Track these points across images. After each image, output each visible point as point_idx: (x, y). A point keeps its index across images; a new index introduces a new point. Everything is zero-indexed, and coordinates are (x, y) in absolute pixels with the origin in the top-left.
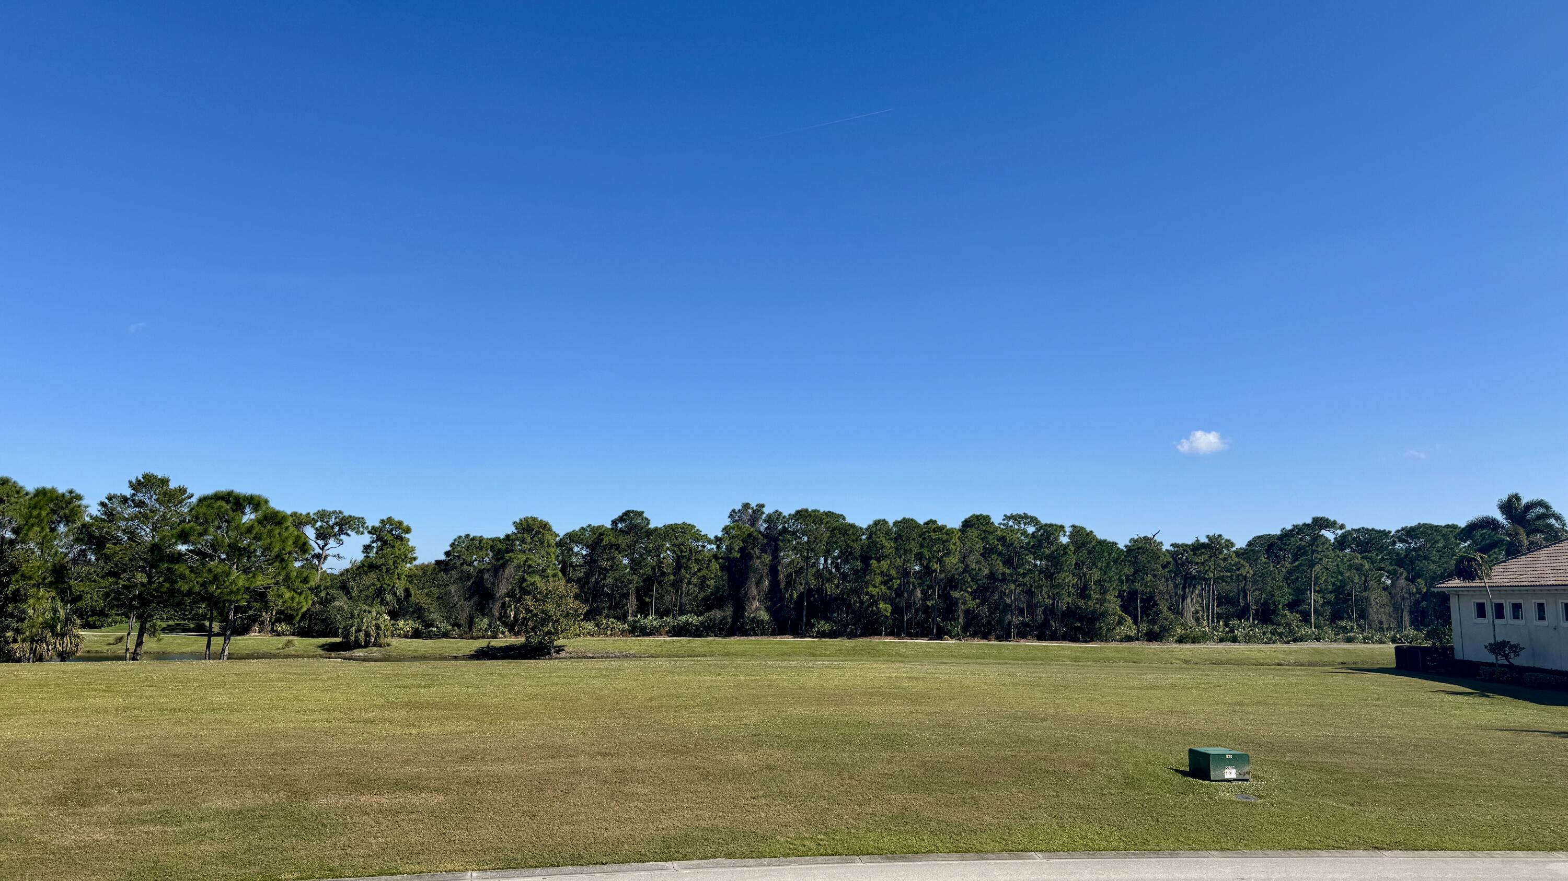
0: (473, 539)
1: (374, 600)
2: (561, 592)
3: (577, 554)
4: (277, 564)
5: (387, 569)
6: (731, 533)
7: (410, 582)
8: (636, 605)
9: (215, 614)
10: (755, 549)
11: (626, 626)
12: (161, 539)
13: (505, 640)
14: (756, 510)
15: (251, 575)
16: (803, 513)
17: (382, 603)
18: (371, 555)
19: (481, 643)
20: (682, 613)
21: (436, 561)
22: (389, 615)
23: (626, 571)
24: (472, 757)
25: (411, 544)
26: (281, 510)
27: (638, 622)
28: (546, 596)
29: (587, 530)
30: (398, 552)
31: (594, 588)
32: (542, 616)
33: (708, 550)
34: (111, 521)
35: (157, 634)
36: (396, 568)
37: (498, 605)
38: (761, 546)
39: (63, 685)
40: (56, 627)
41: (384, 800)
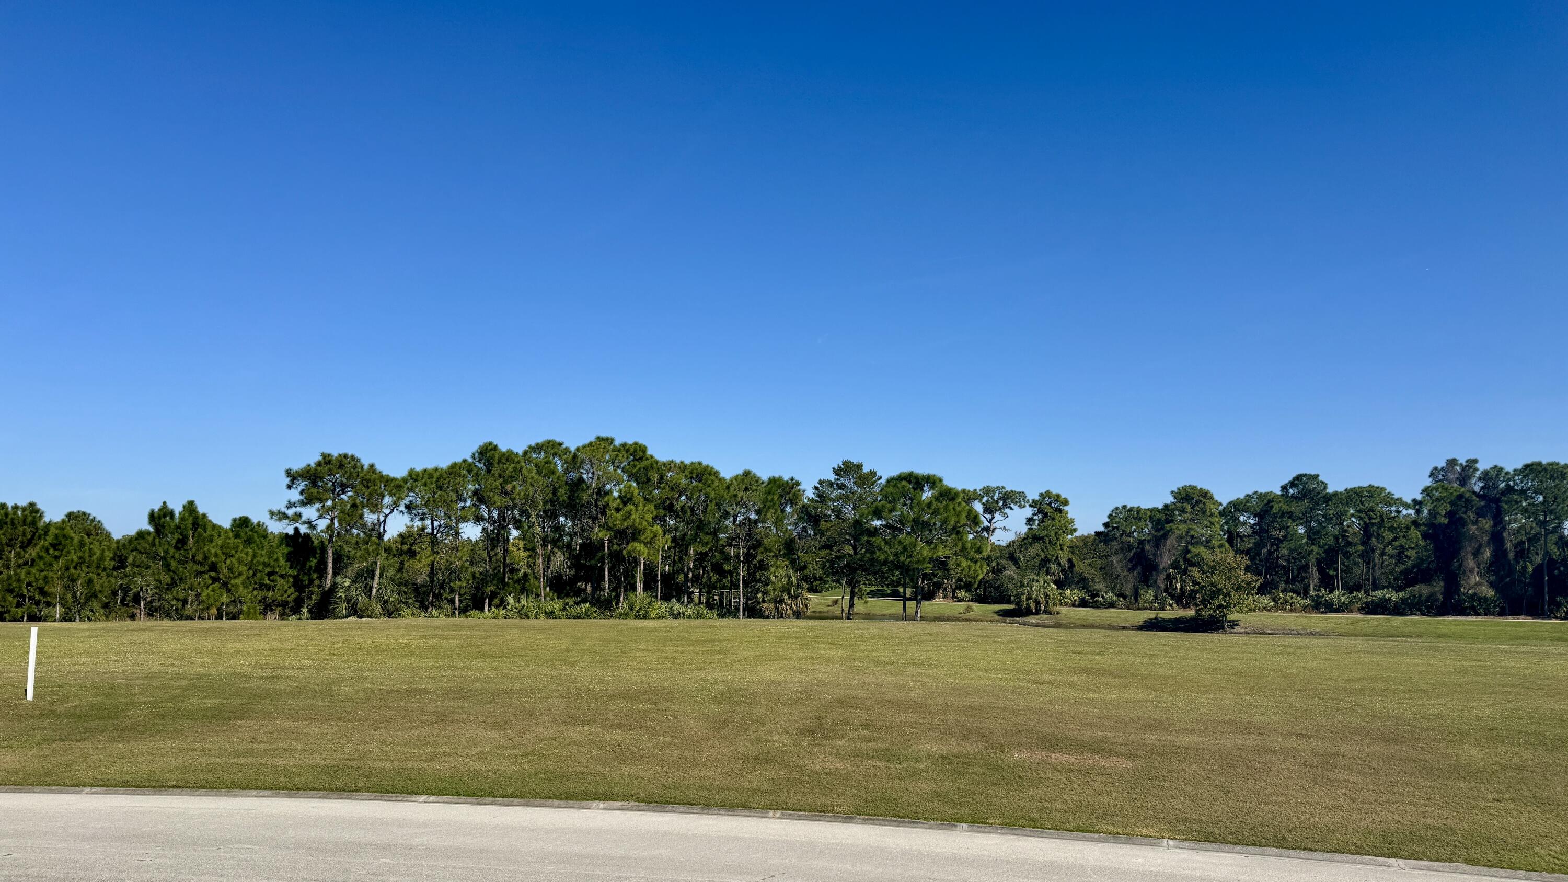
0: (1131, 510)
1: (1040, 569)
2: (1229, 564)
3: (1244, 523)
4: (954, 536)
5: (1050, 540)
6: (1433, 495)
7: (1073, 553)
8: (1319, 579)
9: (907, 581)
10: (1469, 513)
11: (1308, 601)
12: (861, 516)
13: (1172, 613)
14: (1467, 466)
15: (933, 546)
16: (1535, 467)
17: (1047, 573)
18: (1034, 527)
19: (1149, 615)
20: (1376, 587)
21: (1096, 532)
22: (1056, 584)
23: (1304, 541)
24: (1156, 725)
25: (1070, 516)
26: (953, 487)
27: (1322, 597)
28: (1213, 567)
29: (1253, 498)
30: (1058, 524)
31: (1267, 559)
32: (1211, 589)
33: (1404, 516)
34: (822, 502)
35: (863, 597)
36: (1058, 539)
37: (1162, 576)
38: (1477, 509)
39: (801, 638)
40: (790, 591)
41: (1073, 760)
